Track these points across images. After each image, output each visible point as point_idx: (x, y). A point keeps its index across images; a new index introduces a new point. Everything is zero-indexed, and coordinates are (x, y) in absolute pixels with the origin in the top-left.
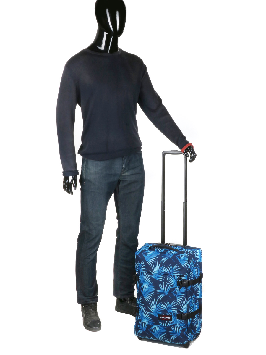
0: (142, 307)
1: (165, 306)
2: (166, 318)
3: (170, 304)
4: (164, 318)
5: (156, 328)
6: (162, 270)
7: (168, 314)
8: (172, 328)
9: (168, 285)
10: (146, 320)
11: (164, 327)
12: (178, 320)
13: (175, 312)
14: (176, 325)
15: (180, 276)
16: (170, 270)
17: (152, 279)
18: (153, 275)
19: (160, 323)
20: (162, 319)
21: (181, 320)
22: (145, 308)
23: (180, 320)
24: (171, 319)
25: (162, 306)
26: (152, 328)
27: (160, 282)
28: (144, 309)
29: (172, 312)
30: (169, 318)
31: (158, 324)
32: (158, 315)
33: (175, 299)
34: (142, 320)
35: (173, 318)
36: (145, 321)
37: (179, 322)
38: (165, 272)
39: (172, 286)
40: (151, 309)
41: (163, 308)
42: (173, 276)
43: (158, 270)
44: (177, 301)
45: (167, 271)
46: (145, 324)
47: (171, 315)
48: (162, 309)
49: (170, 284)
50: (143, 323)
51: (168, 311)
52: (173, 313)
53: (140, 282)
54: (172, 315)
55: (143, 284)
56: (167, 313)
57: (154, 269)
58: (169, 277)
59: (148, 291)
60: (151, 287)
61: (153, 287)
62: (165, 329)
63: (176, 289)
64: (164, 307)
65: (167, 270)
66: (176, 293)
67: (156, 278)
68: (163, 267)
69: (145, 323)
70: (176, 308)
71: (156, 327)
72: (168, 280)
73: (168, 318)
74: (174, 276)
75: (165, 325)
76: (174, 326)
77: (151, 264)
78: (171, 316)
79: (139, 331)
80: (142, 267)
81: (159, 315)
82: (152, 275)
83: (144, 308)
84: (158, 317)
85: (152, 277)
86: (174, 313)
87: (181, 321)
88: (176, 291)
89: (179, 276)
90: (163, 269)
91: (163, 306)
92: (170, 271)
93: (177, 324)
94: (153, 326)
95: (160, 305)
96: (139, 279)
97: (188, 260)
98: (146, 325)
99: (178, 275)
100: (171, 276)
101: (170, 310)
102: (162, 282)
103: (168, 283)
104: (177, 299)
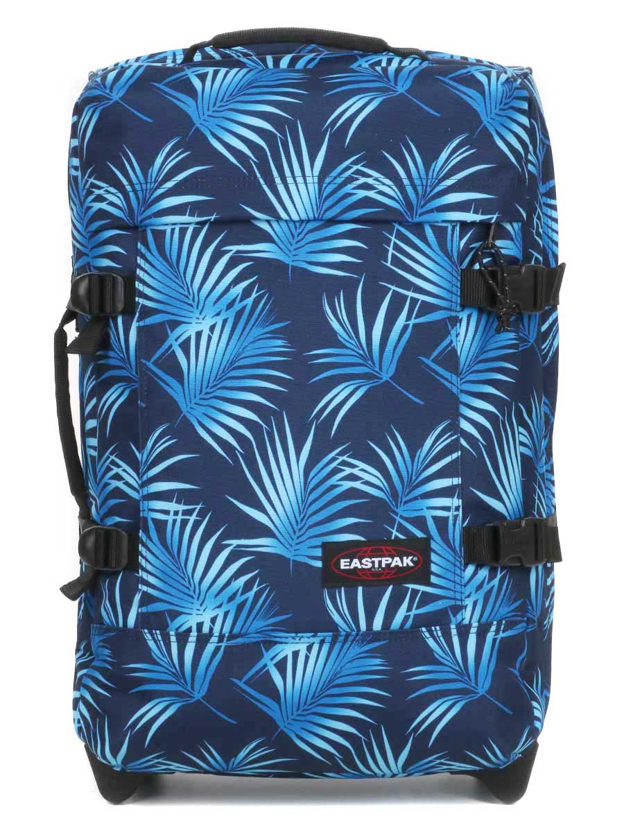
0: (172, 506)
1: (373, 475)
2: (385, 561)
3: (413, 450)
4: (367, 563)
5: (296, 654)
6: (349, 188)
7: (401, 529)
8: (431, 642)
9: (398, 302)
10: (211, 603)
11: (371, 635)
12: (471, 569)
13: (447, 509)
14: (458, 609)
15: (485, 225)
16: (406, 182)
17: (266, 272)
18: (271, 240)
19: (336, 608)
20: (353, 579)
21: (492, 576)
22: (202, 514)
23: (484, 573)
24: (422, 573)
25: (348, 471)
26: (268, 662)
27: (331, 286)
28: (193, 518)
29: (429, 514)
30: (408, 561)
31: (318, 623)
32: (319, 553)
33: (448, 408)
34: (175, 615)
35: (434, 557)
36: (198, 616)
37: (480, 587)
38: (366, 202)
39: (427, 308)
40: (264, 510)
41: (357, 485)
42: (434, 228)
43: (314, 188)
44: (465, 425)
45: (383, 190)
46: (203, 640)
47: (420, 534)
48: (352, 493)
49: (410, 294)
50: (183, 638)
51: (400, 511)
53: (148, 312)
54: (429, 538)
55: (176, 324)
56: (392, 522)
57: (281, 188)
58: (400, 236)
59: (231, 370)
60: (258, 331)
61: (275, 334)
62: (372, 654)
63: (453, 332)
64: (368, 478)
65: (387, 186)
66: (450, 360)
67: (302, 255)
68: (350, 165)
69: (206, 630)
70: (457, 481)
71: (302, 648)
72: (396, 261)
73: (396, 562)
74: (440, 233)
75: (378, 624)
76: (440, 619)
77: (246, 151)
78: (421, 549)
79: (150, 710)
80: (169, 185)
81: (325, 546)
82: (266, 238)
83: (188, 512)
84: (319, 564)
85: (264, 250)
86: (441, 523)
87: (496, 581)
88: (454, 350)
89: (473, 223)
90: (350, 180)
91: (356, 471)
92: (409, 189)
93: (469, 603)
94: (270, 644)
95: (336, 471)
97: (526, 106)
98: (210, 648)
99: (470, 217)
100: (418, 229)
101: (416, 498)
102: (348, 287)
103: (393, 288)
104: (458, 409)
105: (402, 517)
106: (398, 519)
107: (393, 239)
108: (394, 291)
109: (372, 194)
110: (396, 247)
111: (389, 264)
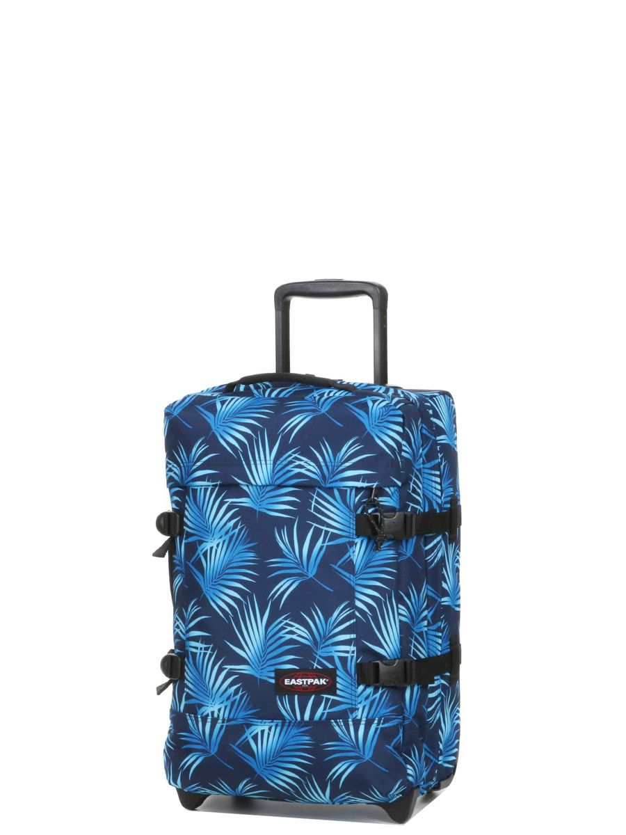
0: (199, 645)
1: (303, 631)
2: (310, 681)
3: (327, 618)
4: (299, 682)
5: (263, 732)
6: (289, 467)
7: (319, 663)
8: (337, 729)
9: (317, 533)
10: (218, 700)
11: (302, 723)
12: (362, 687)
13: (347, 652)
14: (353, 710)
15: (370, 489)
16: (323, 464)
17: (245, 515)
18: (248, 496)
19: (284, 707)
20: (293, 690)
21: (376, 690)
22: (213, 650)
23: (370, 690)
24: (331, 688)
25: (289, 629)
26: (248, 735)
27: (279, 523)
28: (209, 652)
29: (336, 655)
30: (323, 682)
31: (274, 715)
32: (273, 675)
33: (348, 594)
34: (201, 706)
35: (338, 679)
36: (213, 707)
37: (367, 698)
38: (299, 475)
39: (334, 536)
40: (244, 650)
41: (294, 637)
42: (339, 490)
43: (270, 467)
44: (358, 604)
45: (309, 468)
46: (214, 721)
47: (330, 666)
48: (291, 641)
49: (325, 528)
50: (204, 719)
51: (319, 652)
52: (340, 658)
53: (189, 535)
54: (336, 668)
55: (201, 542)
56: (314, 659)
57: (253, 467)
58: (320, 495)
59: (227, 569)
60: (241, 548)
61: (250, 550)
62: (304, 734)
63: (351, 550)
64: (300, 633)
65: (312, 466)
66: (350, 566)
67: (264, 505)
68: (291, 454)
69: (216, 716)
70: (353, 636)
71: (266, 728)
72: (316, 509)
73: (316, 682)
74: (343, 493)
75: (307, 717)
76: (343, 715)
77: (237, 445)
78: (331, 675)
79: (190, 759)
80: (199, 464)
81: (277, 671)
82: (246, 495)
83: (206, 649)
84: (273, 681)
85: (244, 502)
86: (344, 660)
87: (378, 695)
88: (351, 561)
89: (362, 488)
90: (291, 462)
91: (293, 629)
92: (324, 468)
93: (360, 707)
94: (249, 726)
95: (283, 628)
96: (182, 524)
97: (401, 420)
98: (218, 726)
99: (360, 484)
100: (330, 491)
101: (328, 646)
102: (289, 524)
103: (315, 525)
104: (354, 594)
105: (320, 656)
106: (318, 657)
107: (315, 497)
108: (315, 527)
109: (303, 471)
110: (317, 502)
111: (312, 511)
